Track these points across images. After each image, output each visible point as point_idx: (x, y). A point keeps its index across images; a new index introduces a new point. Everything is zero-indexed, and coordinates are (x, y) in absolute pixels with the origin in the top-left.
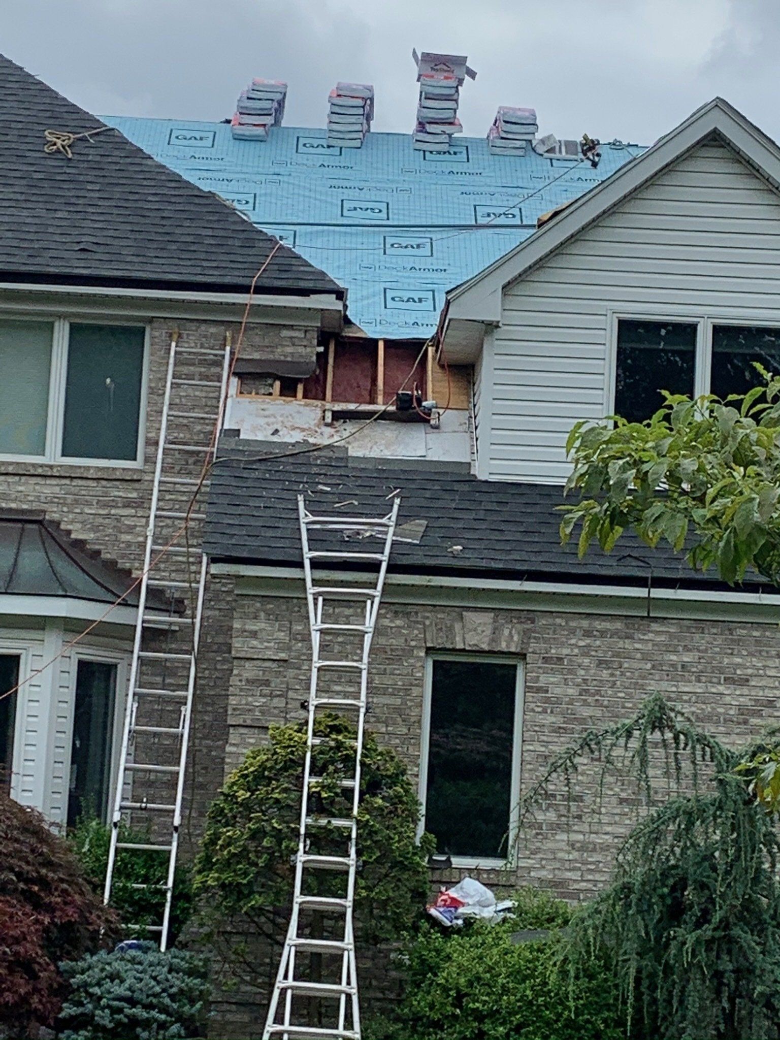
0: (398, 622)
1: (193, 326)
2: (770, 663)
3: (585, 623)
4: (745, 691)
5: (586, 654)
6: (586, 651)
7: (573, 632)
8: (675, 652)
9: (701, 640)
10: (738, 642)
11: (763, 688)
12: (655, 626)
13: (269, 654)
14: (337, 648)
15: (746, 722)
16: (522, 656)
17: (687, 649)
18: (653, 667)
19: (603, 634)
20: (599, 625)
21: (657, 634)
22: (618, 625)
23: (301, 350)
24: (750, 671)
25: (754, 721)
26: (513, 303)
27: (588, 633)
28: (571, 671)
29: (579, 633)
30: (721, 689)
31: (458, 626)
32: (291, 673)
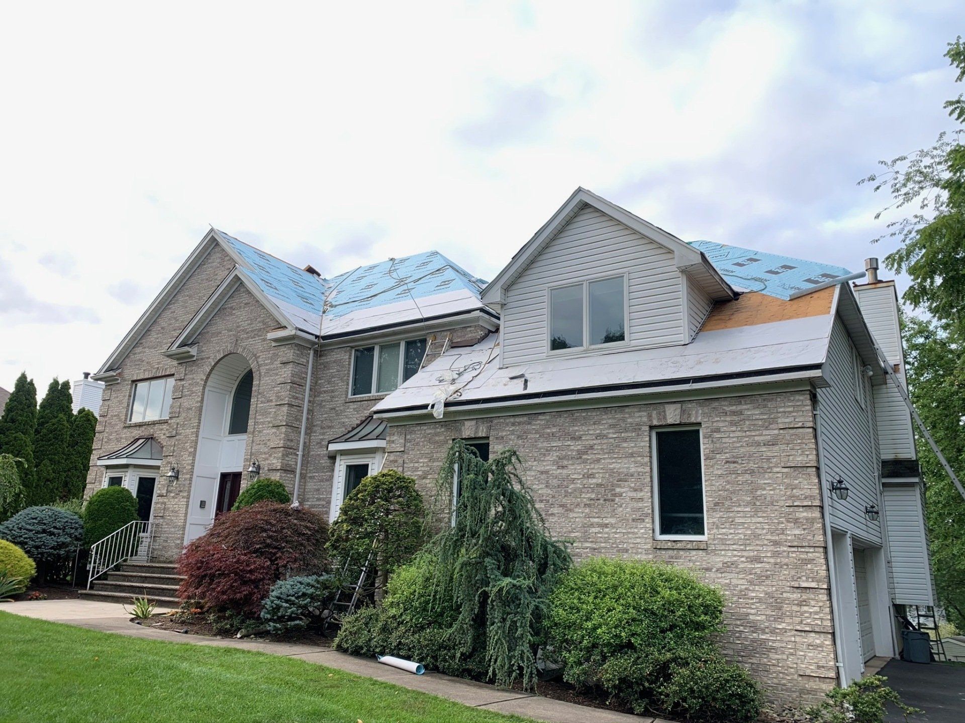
0: (443, 430)
1: (439, 334)
2: (590, 428)
3: (512, 420)
4: (580, 442)
5: (513, 434)
6: (512, 432)
7: (507, 424)
8: (549, 428)
9: (560, 421)
10: (575, 420)
11: (587, 440)
12: (540, 417)
13: (398, 449)
14: (421, 444)
15: (581, 458)
16: (487, 438)
17: (554, 426)
18: (540, 436)
19: (519, 423)
20: (518, 420)
21: (541, 421)
22: (525, 419)
24: (582, 433)
25: (585, 457)
27: (513, 424)
28: (507, 442)
29: (510, 424)
30: (569, 443)
31: (463, 428)
32: (406, 456)
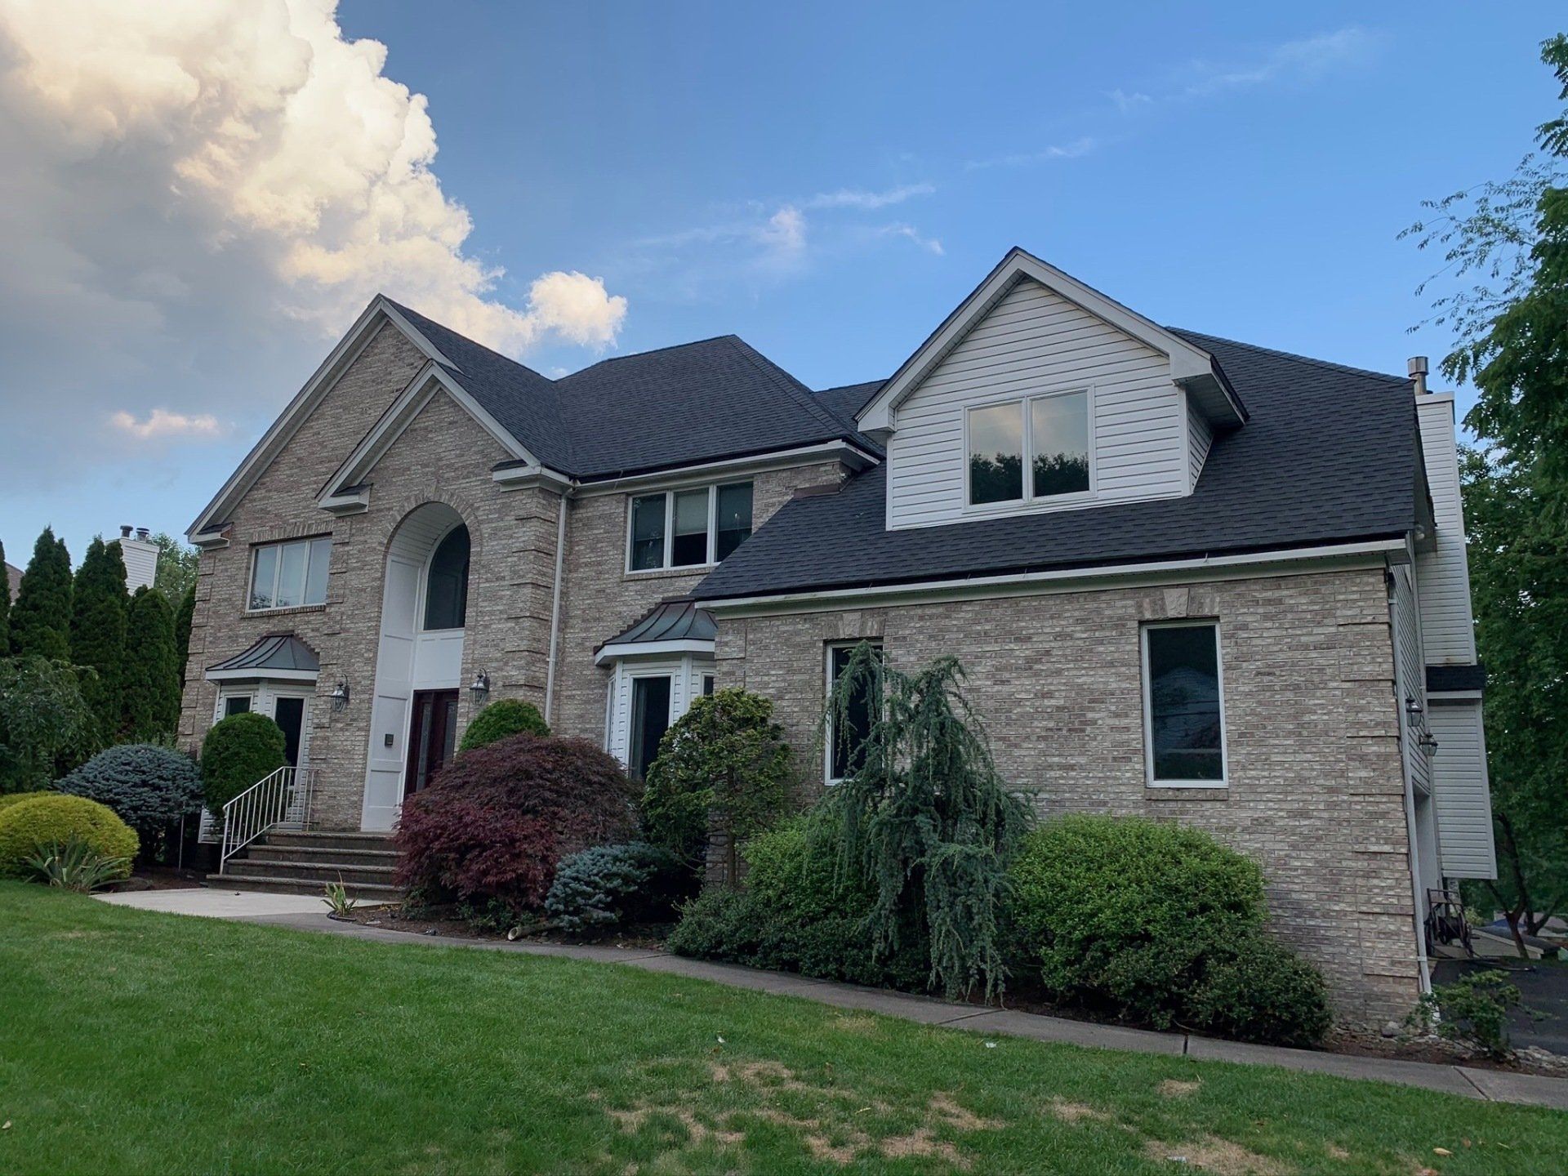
0: (807, 626)
1: (773, 475)
2: (1046, 624)
3: (919, 611)
4: (1029, 646)
5: (921, 633)
6: (920, 631)
7: (912, 618)
8: (979, 623)
9: (996, 613)
10: (1021, 611)
11: (1041, 642)
12: (965, 608)
13: (735, 655)
14: (772, 647)
15: (1031, 668)
16: (881, 639)
17: (987, 620)
18: (965, 636)
19: (931, 617)
20: (928, 611)
21: (966, 613)
22: (941, 610)
23: (830, 477)
24: (1032, 631)
25: (1036, 667)
26: (902, 415)
27: (921, 618)
28: (911, 645)
29: (916, 619)
30: (1012, 646)
31: (840, 623)
32: (748, 666)
